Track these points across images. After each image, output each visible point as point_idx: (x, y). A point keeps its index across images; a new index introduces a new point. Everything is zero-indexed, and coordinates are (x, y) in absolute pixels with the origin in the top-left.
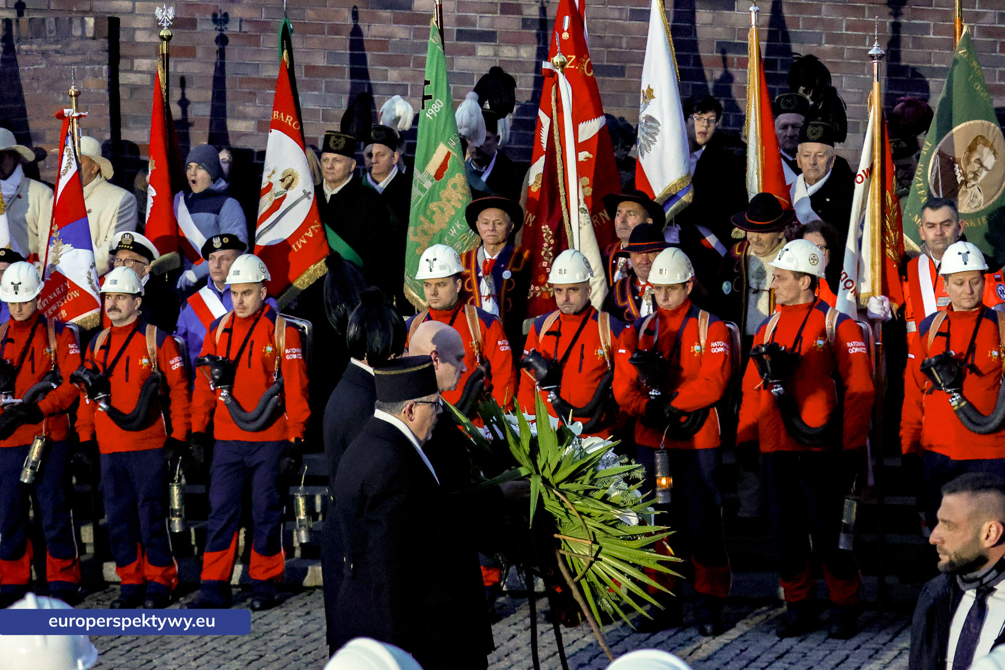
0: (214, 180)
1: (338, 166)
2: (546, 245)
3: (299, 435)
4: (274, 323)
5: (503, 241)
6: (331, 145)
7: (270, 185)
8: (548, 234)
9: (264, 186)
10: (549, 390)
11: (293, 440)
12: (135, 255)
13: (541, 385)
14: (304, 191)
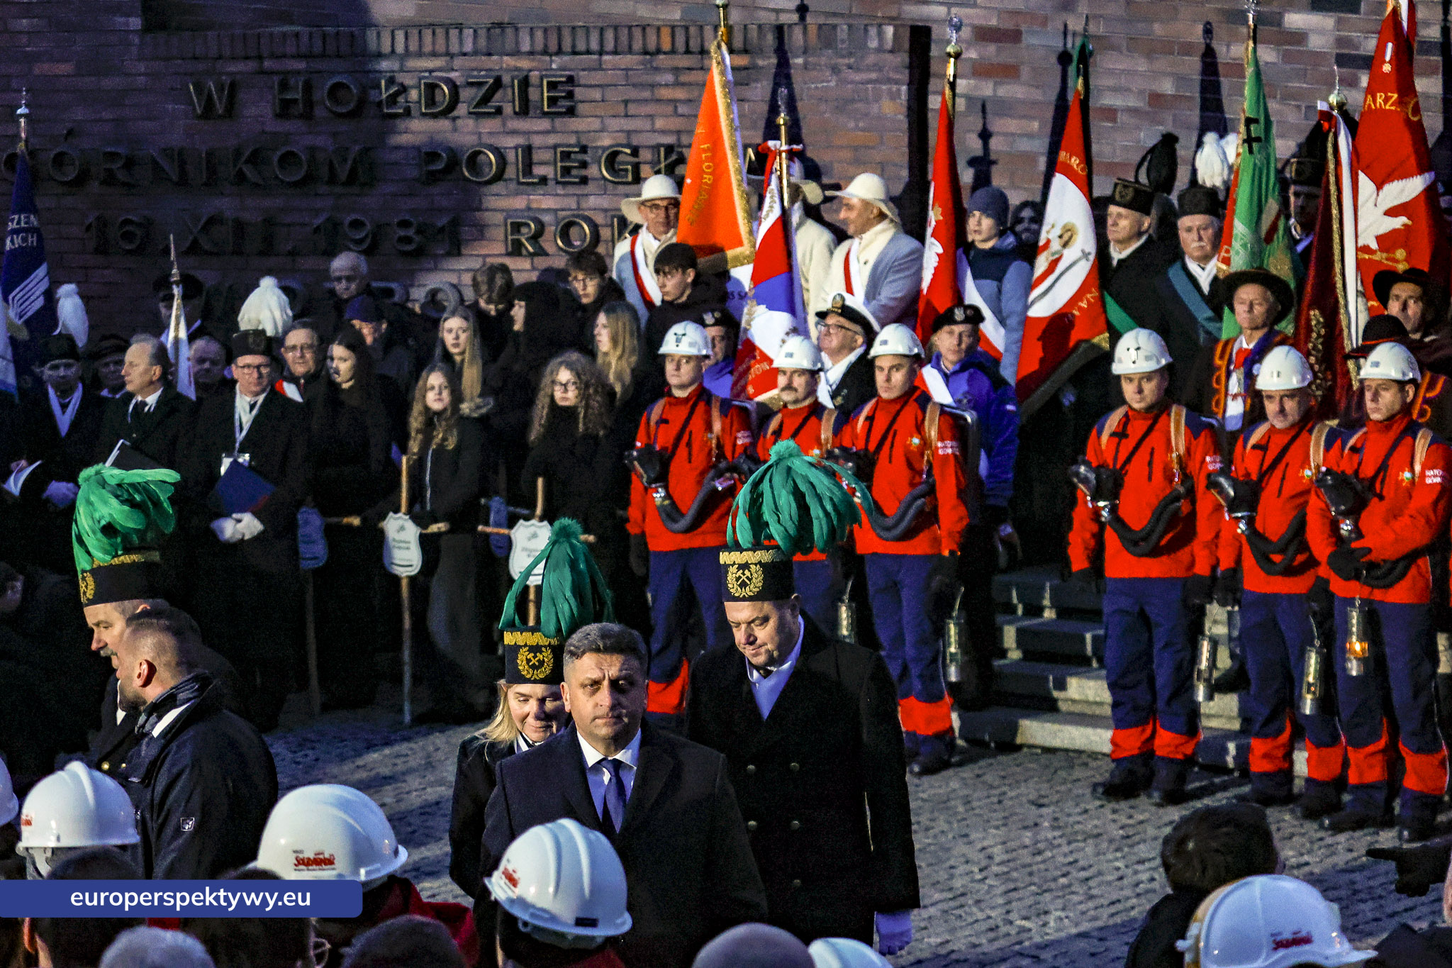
0: (1001, 234)
1: (1124, 223)
2: (1314, 335)
3: (954, 547)
4: (924, 412)
5: (1263, 326)
6: (1117, 197)
7: (1048, 241)
8: (1318, 322)
9: (1041, 243)
10: (1242, 517)
11: (946, 553)
12: (843, 321)
13: (1231, 511)
14: (1083, 251)
